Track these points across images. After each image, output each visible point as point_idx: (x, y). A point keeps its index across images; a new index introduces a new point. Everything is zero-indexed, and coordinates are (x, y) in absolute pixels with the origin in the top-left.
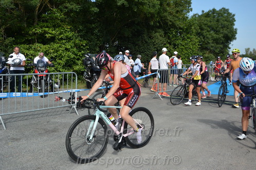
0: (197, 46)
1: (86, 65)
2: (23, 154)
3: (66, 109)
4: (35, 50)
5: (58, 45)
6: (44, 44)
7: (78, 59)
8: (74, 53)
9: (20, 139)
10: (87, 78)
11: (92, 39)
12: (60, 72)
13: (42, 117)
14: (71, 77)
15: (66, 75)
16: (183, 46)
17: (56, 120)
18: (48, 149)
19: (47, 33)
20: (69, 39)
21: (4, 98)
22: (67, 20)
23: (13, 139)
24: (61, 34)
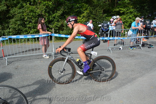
2: (123, 64)
5: (126, 16)
8: (133, 20)
9: (120, 58)
11: (143, 12)
12: (126, 29)
13: (125, 49)
18: (134, 63)
19: (121, 10)
20: (131, 13)
21: (112, 40)
22: (131, 3)
24: (127, 10)
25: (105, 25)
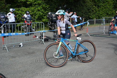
0: (112, 6)
1: (49, 19)
2: (17, 64)
3: (39, 42)
4: (22, 11)
5: (34, 8)
6: (26, 8)
7: (45, 16)
8: (42, 12)
9: (16, 57)
10: (49, 26)
11: (52, 4)
12: (35, 22)
13: (26, 46)
14: (41, 25)
15: (38, 24)
16: (103, 6)
17: (34, 48)
18: (30, 62)
19: (28, 1)
20: (39, 5)
21: (8, 36)
23: (13, 57)
24: (35, 2)
25: (2, 17)
